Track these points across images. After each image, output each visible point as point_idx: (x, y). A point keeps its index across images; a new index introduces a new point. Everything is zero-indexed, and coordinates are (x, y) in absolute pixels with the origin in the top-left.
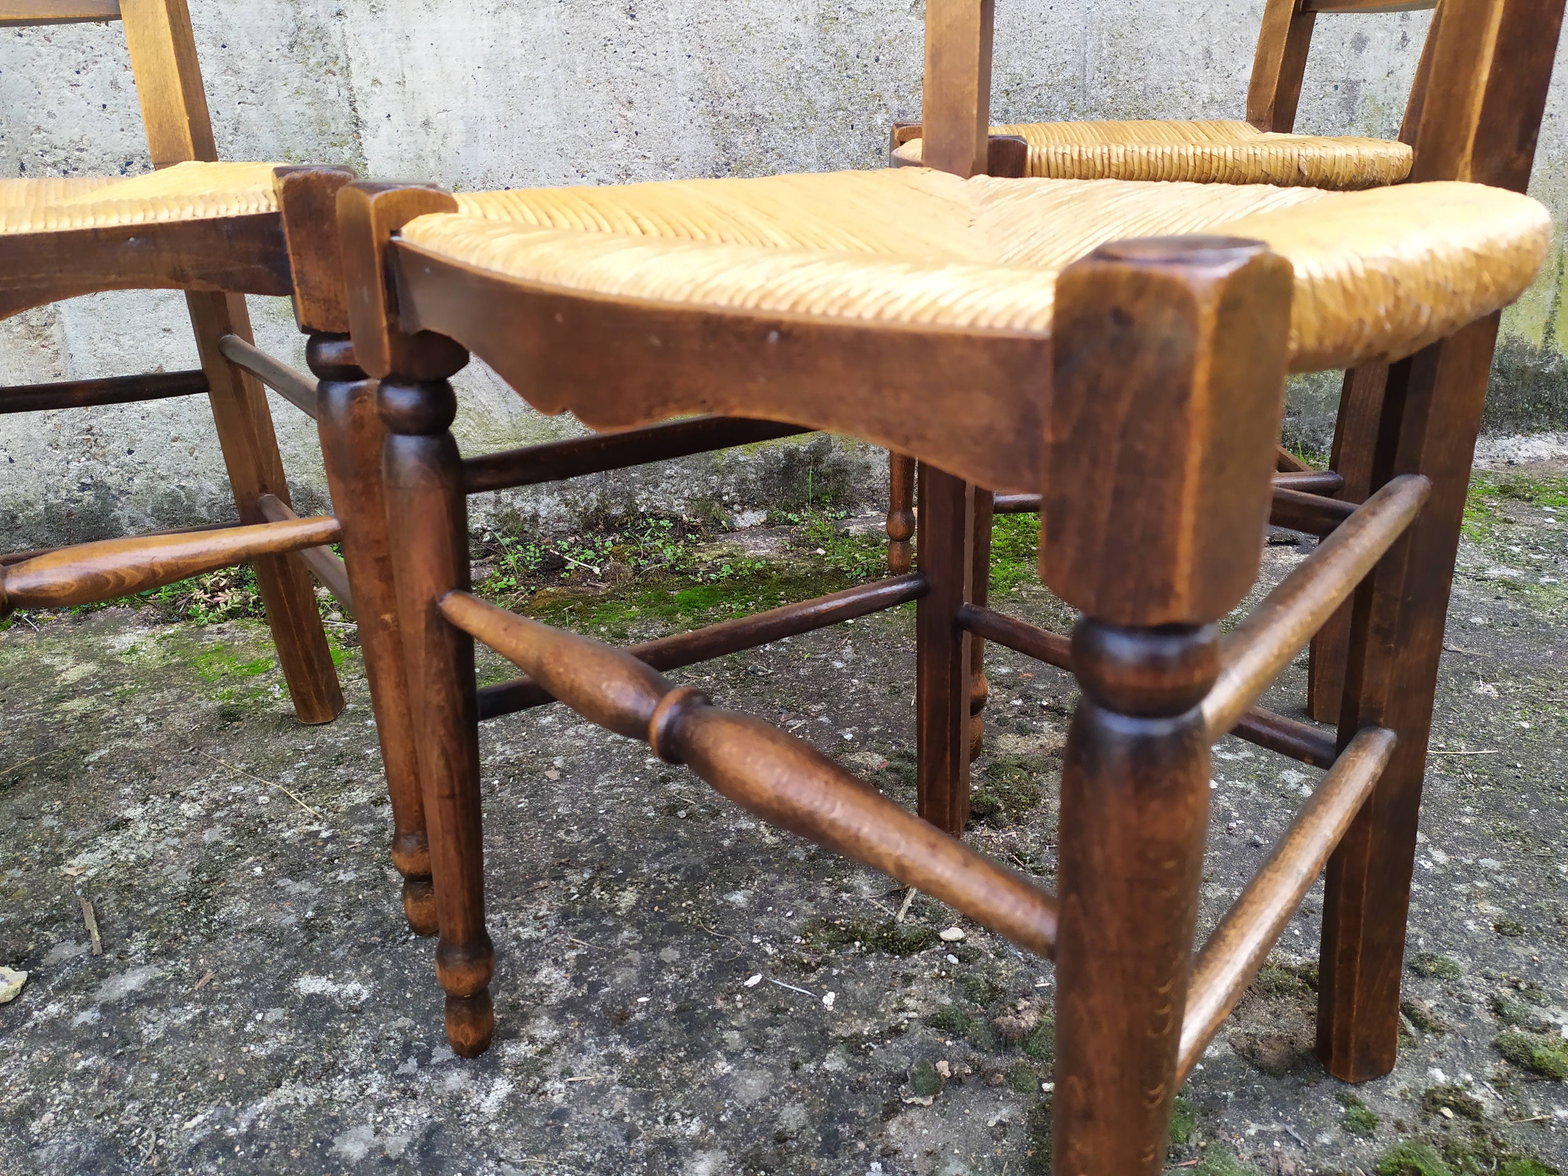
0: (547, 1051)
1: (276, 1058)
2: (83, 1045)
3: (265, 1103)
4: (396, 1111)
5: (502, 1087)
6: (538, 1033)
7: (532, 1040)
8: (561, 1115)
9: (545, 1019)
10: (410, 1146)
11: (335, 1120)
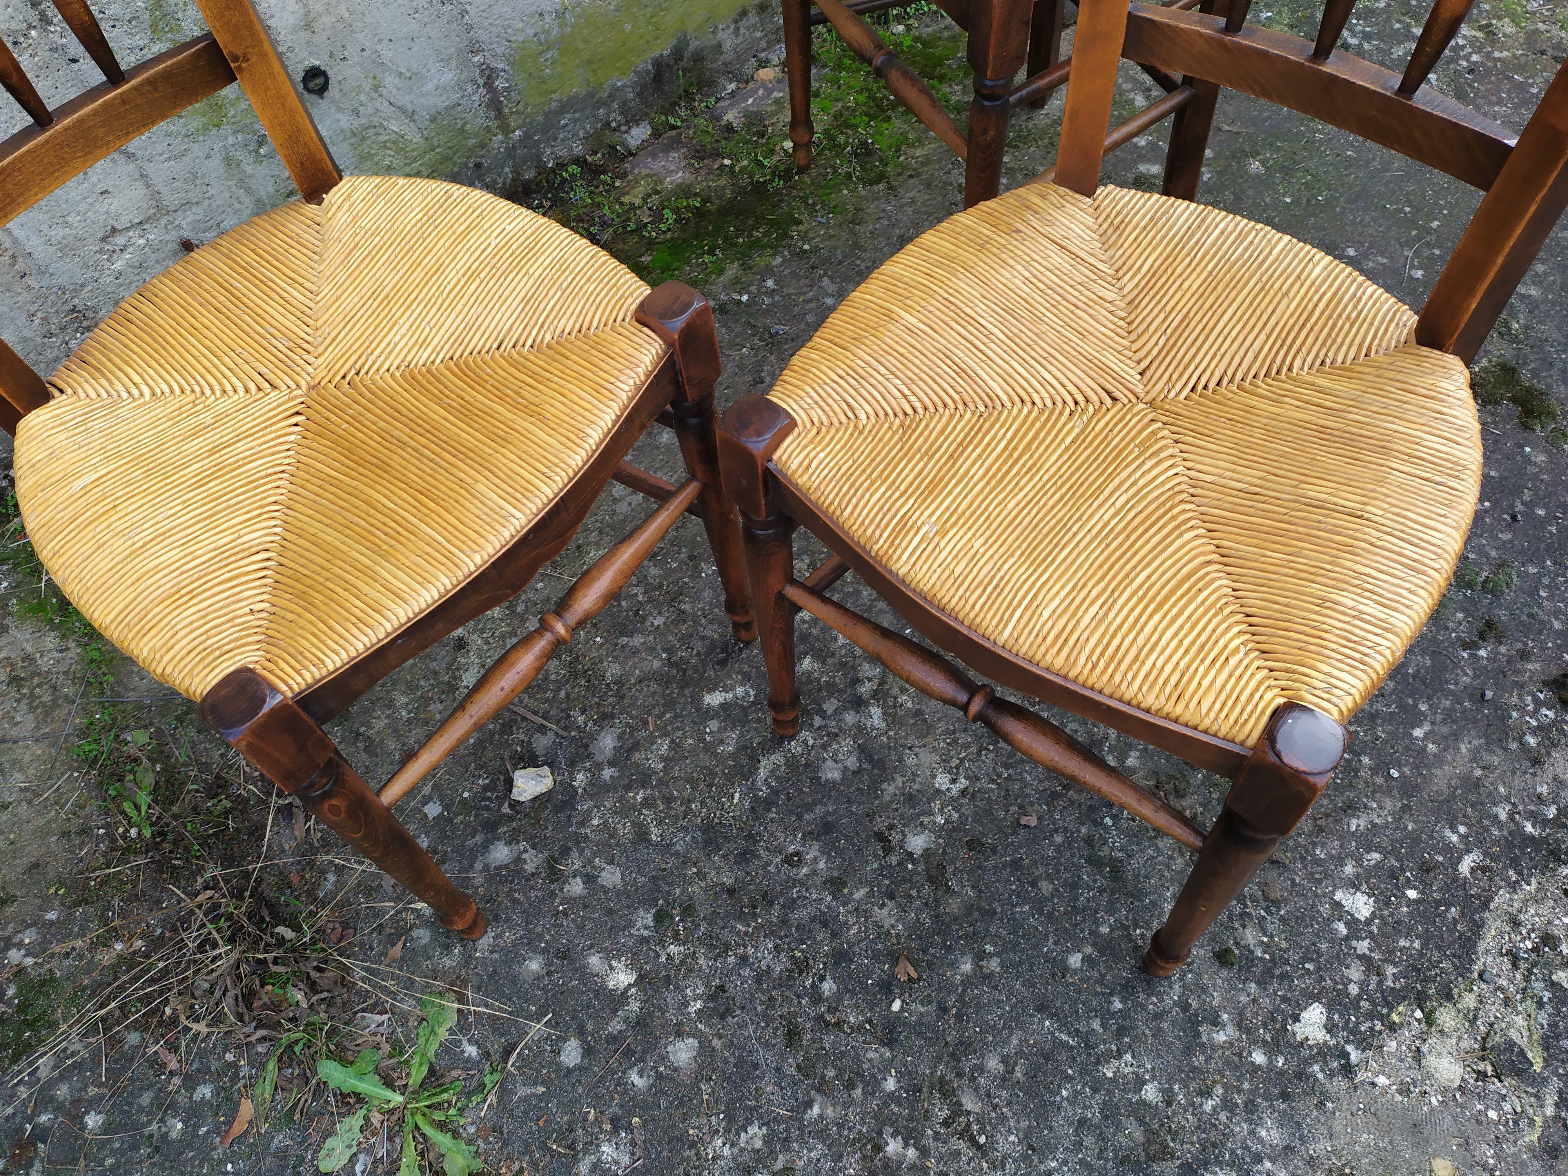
0: (882, 683)
1: (742, 748)
2: (628, 788)
3: (762, 773)
4: (835, 746)
5: (876, 712)
6: (870, 674)
7: (870, 680)
8: (918, 713)
9: (866, 666)
10: (859, 760)
11: (807, 765)
